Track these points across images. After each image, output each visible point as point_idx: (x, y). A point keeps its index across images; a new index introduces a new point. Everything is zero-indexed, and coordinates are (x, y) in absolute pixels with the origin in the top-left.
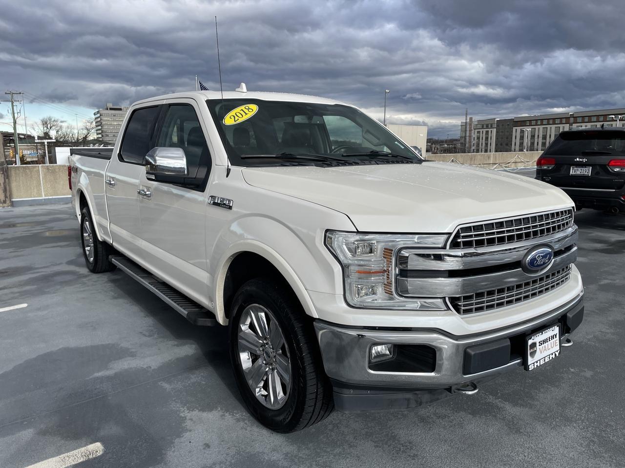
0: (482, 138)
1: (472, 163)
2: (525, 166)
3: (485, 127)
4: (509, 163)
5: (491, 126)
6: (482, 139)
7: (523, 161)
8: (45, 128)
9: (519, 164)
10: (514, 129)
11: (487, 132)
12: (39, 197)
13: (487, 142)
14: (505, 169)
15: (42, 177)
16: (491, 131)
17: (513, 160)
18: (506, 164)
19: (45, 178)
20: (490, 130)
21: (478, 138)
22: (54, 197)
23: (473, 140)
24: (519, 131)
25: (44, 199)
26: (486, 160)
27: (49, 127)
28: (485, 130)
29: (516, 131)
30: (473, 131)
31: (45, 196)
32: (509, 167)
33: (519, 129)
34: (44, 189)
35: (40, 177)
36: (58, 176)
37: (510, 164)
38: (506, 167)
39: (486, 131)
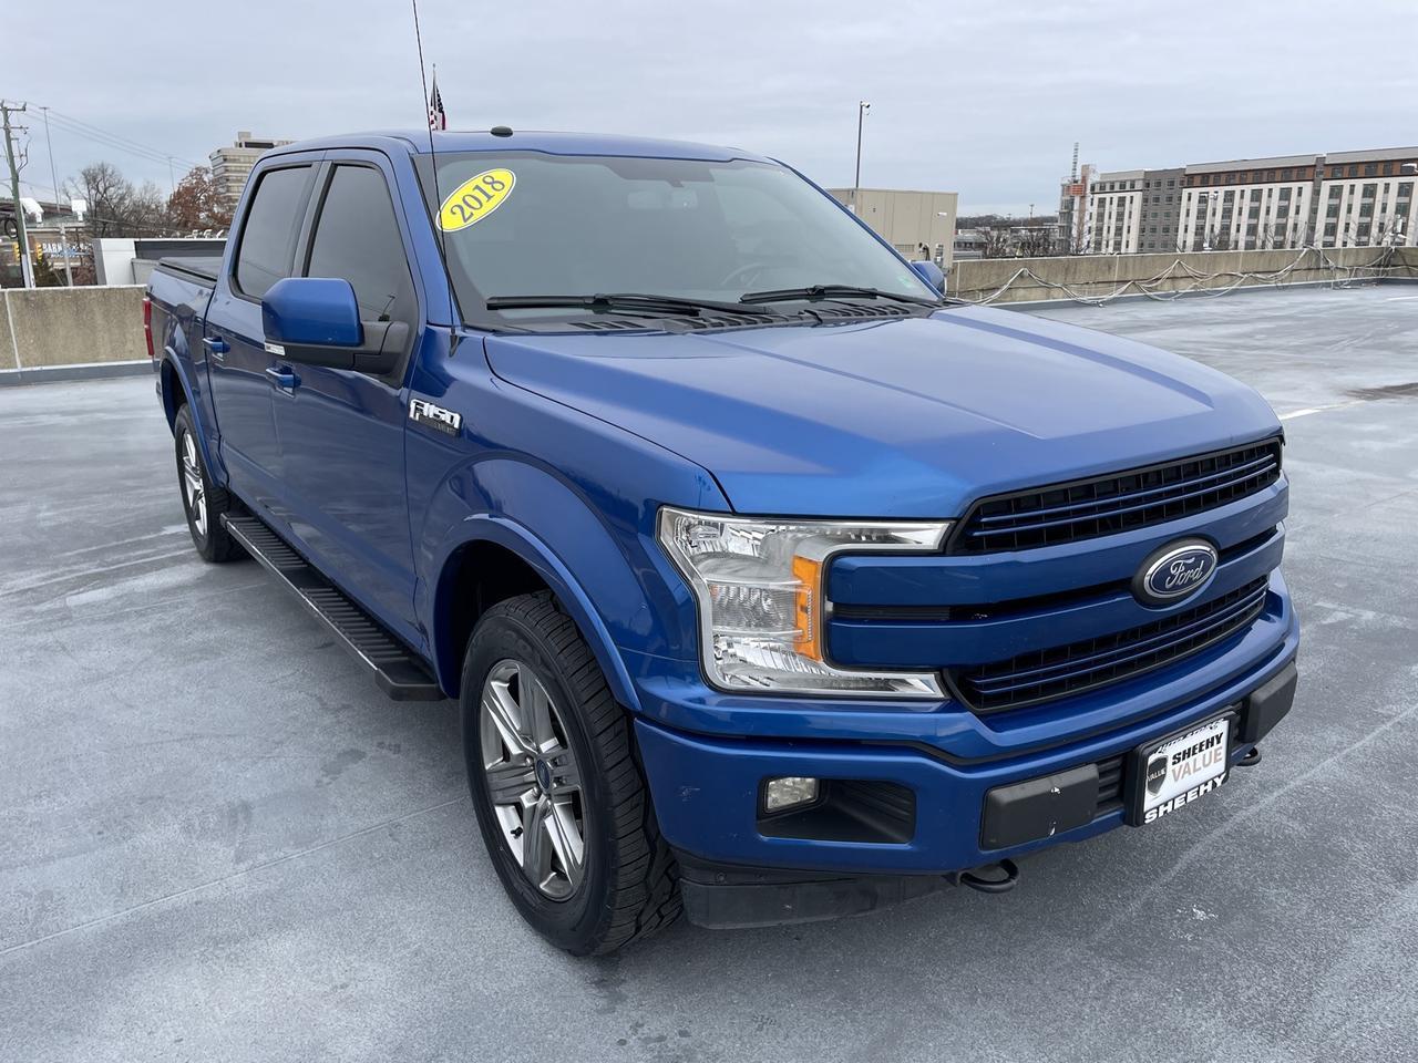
0: (1110, 213)
1: (1069, 279)
2: (1195, 287)
3: (1117, 188)
4: (1158, 279)
5: (1133, 186)
6: (1110, 217)
7: (1191, 274)
8: (93, 192)
9: (1182, 283)
10: (1185, 192)
11: (1122, 201)
12: (8, 368)
13: (1120, 224)
14: (1148, 294)
15: (13, 319)
16: (1132, 197)
17: (1168, 272)
18: (1150, 283)
19: (19, 322)
20: (1128, 195)
21: (1101, 216)
22: (44, 368)
23: (1087, 218)
24: (1195, 199)
25: (21, 373)
26: (1104, 273)
27: (101, 189)
28: (1116, 196)
29: (1189, 199)
30: (1089, 199)
31: (23, 366)
32: (1157, 290)
33: (1196, 192)
34: (18, 348)
35: (7, 320)
36: (52, 316)
37: (1159, 282)
38: (1150, 289)
39: (1120, 198)
